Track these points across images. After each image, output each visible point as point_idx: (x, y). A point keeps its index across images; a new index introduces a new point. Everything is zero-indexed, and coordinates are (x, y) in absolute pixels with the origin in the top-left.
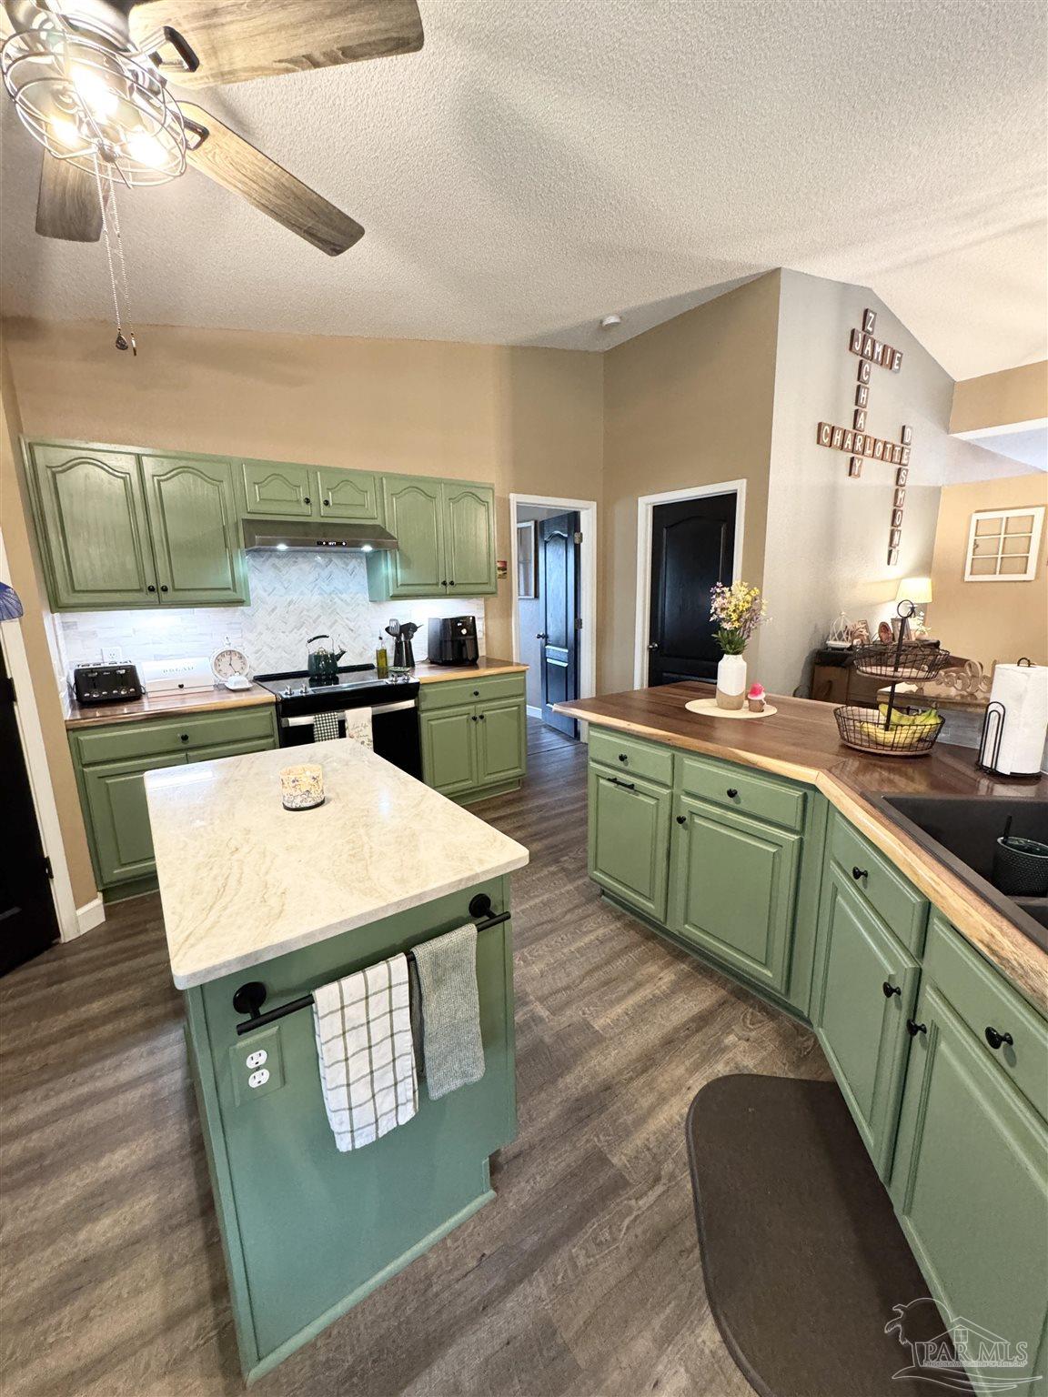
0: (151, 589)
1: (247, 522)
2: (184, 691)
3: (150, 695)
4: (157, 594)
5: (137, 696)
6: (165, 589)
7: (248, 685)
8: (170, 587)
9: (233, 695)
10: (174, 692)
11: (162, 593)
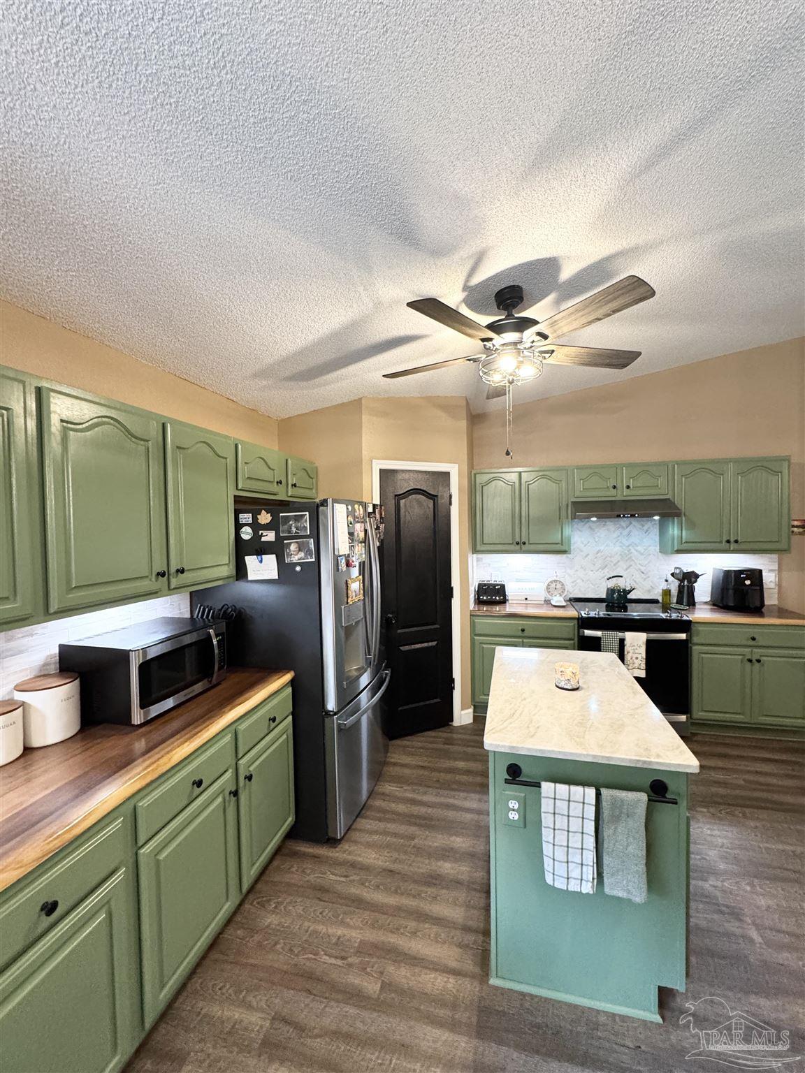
0: (518, 543)
1: (574, 503)
2: (527, 602)
3: (510, 602)
4: (520, 545)
5: (504, 602)
6: (524, 543)
7: (564, 604)
8: (527, 543)
9: (555, 609)
10: (522, 602)
11: (523, 546)
